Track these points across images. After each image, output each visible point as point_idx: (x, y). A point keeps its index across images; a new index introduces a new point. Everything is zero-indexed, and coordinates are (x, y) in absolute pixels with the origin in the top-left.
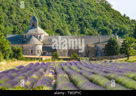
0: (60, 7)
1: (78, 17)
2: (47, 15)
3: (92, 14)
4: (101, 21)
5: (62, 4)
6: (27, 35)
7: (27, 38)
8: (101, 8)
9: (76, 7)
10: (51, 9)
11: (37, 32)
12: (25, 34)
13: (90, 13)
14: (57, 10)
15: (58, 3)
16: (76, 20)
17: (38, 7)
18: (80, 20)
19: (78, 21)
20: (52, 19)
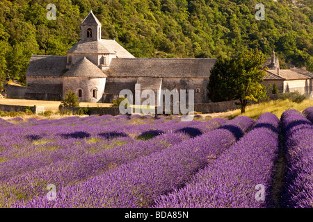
0: (214, 14)
1: (248, 32)
2: (184, 28)
3: (276, 27)
4: (292, 40)
5: (220, 9)
6: (73, 55)
7: (74, 62)
8: (300, 17)
9: (246, 13)
10: (196, 17)
11: (96, 49)
12: (69, 55)
13: (273, 25)
14: (208, 18)
15: (211, 6)
16: (243, 38)
17: (167, 12)
18: (253, 37)
19: (248, 39)
20: (194, 34)
